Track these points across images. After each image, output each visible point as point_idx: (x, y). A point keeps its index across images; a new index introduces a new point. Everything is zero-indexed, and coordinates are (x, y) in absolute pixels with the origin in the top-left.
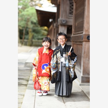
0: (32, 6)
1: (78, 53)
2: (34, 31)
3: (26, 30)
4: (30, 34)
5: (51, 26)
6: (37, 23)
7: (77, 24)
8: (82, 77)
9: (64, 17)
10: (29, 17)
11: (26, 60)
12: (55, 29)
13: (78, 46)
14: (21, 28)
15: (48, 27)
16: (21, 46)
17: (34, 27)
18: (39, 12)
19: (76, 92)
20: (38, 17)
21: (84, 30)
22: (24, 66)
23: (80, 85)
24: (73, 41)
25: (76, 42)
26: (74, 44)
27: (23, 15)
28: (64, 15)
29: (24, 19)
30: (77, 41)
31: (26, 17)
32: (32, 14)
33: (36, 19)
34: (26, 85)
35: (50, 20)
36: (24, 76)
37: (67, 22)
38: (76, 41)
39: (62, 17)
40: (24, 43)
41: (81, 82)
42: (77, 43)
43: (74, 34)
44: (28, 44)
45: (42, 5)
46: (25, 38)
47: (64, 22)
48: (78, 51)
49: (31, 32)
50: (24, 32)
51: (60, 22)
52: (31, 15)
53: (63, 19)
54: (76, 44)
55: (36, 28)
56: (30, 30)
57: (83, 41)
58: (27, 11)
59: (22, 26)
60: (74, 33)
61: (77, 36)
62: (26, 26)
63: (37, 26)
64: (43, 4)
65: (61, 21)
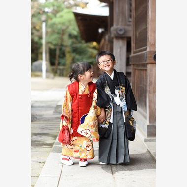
0: (68, 8)
1: (142, 85)
2: (75, 50)
3: (60, 49)
4: (68, 55)
5: (103, 41)
6: (79, 36)
7: (139, 34)
8: (148, 126)
9: (120, 23)
10: (64, 27)
11: (58, 101)
12: (107, 45)
13: (142, 72)
14: (52, 47)
15: (99, 42)
16: (53, 78)
17: (73, 43)
18: (79, 18)
19: (137, 154)
20: (79, 26)
21: (148, 44)
22: (54, 112)
23: (145, 141)
24: (133, 65)
25: (138, 65)
26: (135, 69)
27: (54, 24)
28: (120, 20)
29: (56, 31)
30: (140, 65)
31: (59, 26)
32: (70, 21)
33: (77, 29)
34: (51, 145)
35: (100, 30)
36: (50, 129)
37: (126, 31)
38: (137, 63)
39: (117, 24)
40: (58, 72)
41: (146, 135)
42: (140, 68)
43: (134, 53)
44: (65, 73)
45: (87, 5)
46: (59, 64)
47: (121, 33)
48: (141, 81)
49: (69, 52)
50: (57, 52)
51: (115, 32)
52: (67, 24)
53: (119, 27)
54: (139, 70)
55: (78, 45)
56: (68, 49)
57: (148, 64)
58: (61, 17)
59: (54, 42)
60: (135, 50)
61: (139, 55)
62: (59, 43)
63: (80, 42)
64: (87, 3)
65: (116, 30)
